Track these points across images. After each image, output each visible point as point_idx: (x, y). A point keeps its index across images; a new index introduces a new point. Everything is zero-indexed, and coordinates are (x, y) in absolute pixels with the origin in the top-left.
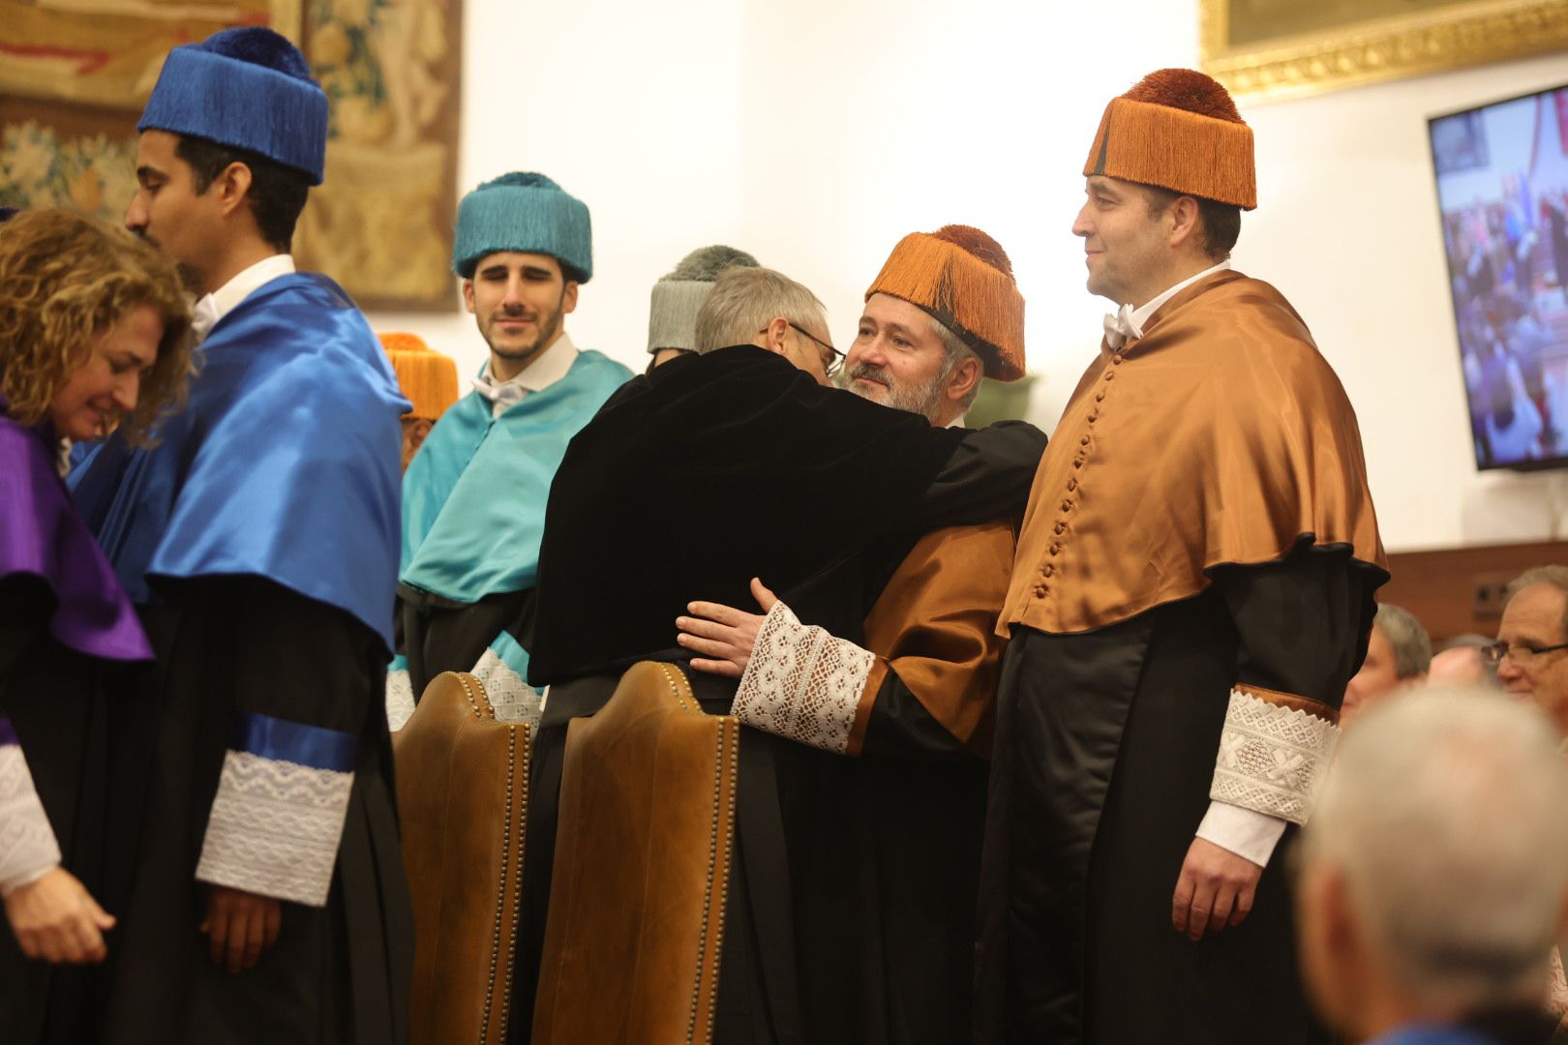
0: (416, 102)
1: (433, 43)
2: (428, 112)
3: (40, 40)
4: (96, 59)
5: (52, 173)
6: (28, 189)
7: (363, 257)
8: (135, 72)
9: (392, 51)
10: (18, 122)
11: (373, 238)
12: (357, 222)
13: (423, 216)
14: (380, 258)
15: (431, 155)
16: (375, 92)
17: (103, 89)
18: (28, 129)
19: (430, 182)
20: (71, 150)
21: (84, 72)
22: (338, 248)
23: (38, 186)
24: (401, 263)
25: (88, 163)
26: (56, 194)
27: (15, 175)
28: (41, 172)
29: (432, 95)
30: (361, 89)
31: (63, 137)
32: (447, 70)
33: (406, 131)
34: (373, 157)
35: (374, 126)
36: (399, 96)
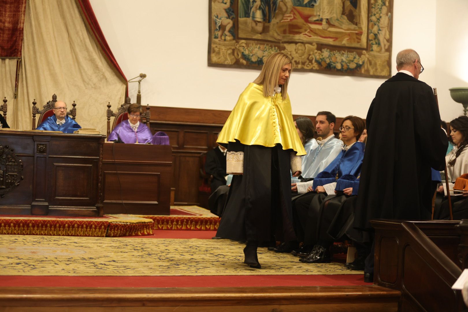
0: (385, 45)
1: (388, 36)
2: (387, 47)
3: (328, 36)
4: (336, 39)
5: (329, 56)
6: (325, 59)
7: (376, 69)
8: (342, 41)
9: (381, 38)
10: (324, 48)
11: (378, 67)
12: (376, 64)
13: (386, 63)
14: (379, 70)
15: (387, 54)
16: (379, 44)
17: (337, 43)
18: (326, 49)
19: (387, 58)
20: (332, 53)
21: (334, 41)
22: (373, 68)
23: (327, 58)
24: (382, 70)
25: (334, 54)
26: (330, 59)
27: (323, 57)
28: (327, 56)
29: (387, 44)
30: (376, 44)
31: (331, 51)
32: (390, 41)
33: (383, 50)
34: (378, 54)
35: (378, 49)
36: (382, 45)
